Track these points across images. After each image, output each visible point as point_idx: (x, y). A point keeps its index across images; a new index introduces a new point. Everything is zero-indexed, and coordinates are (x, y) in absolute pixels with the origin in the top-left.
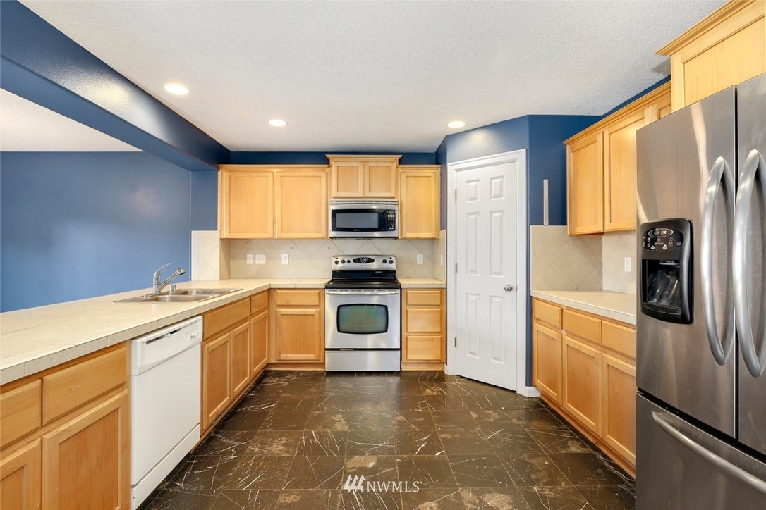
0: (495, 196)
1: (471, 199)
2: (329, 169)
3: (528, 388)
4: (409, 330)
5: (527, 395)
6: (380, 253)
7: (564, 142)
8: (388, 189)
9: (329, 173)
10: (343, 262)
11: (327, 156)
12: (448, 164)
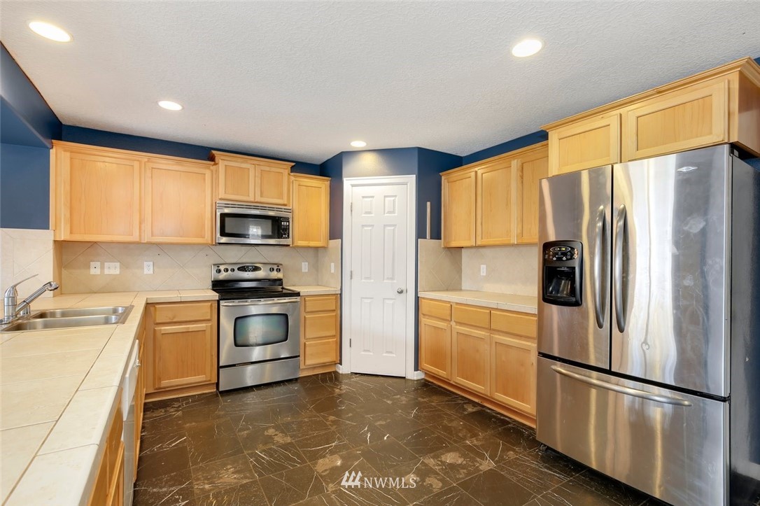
0: (389, 212)
1: (366, 213)
2: (214, 167)
3: (416, 372)
4: (307, 337)
5: (415, 378)
6: (266, 261)
7: (441, 174)
8: (281, 197)
9: (214, 172)
10: (226, 270)
11: (214, 152)
12: (345, 180)
